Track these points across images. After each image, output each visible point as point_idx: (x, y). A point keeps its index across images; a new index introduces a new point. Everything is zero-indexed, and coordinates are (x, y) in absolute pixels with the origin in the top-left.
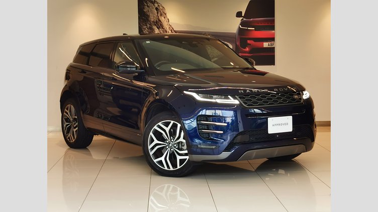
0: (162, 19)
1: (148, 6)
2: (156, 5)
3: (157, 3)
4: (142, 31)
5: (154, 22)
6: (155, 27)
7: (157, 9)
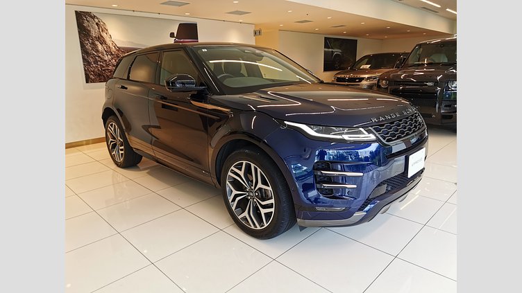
0: (104, 34)
1: (88, 21)
2: (96, 20)
3: (97, 18)
4: (85, 46)
5: (95, 37)
6: (97, 43)
7: (97, 24)
